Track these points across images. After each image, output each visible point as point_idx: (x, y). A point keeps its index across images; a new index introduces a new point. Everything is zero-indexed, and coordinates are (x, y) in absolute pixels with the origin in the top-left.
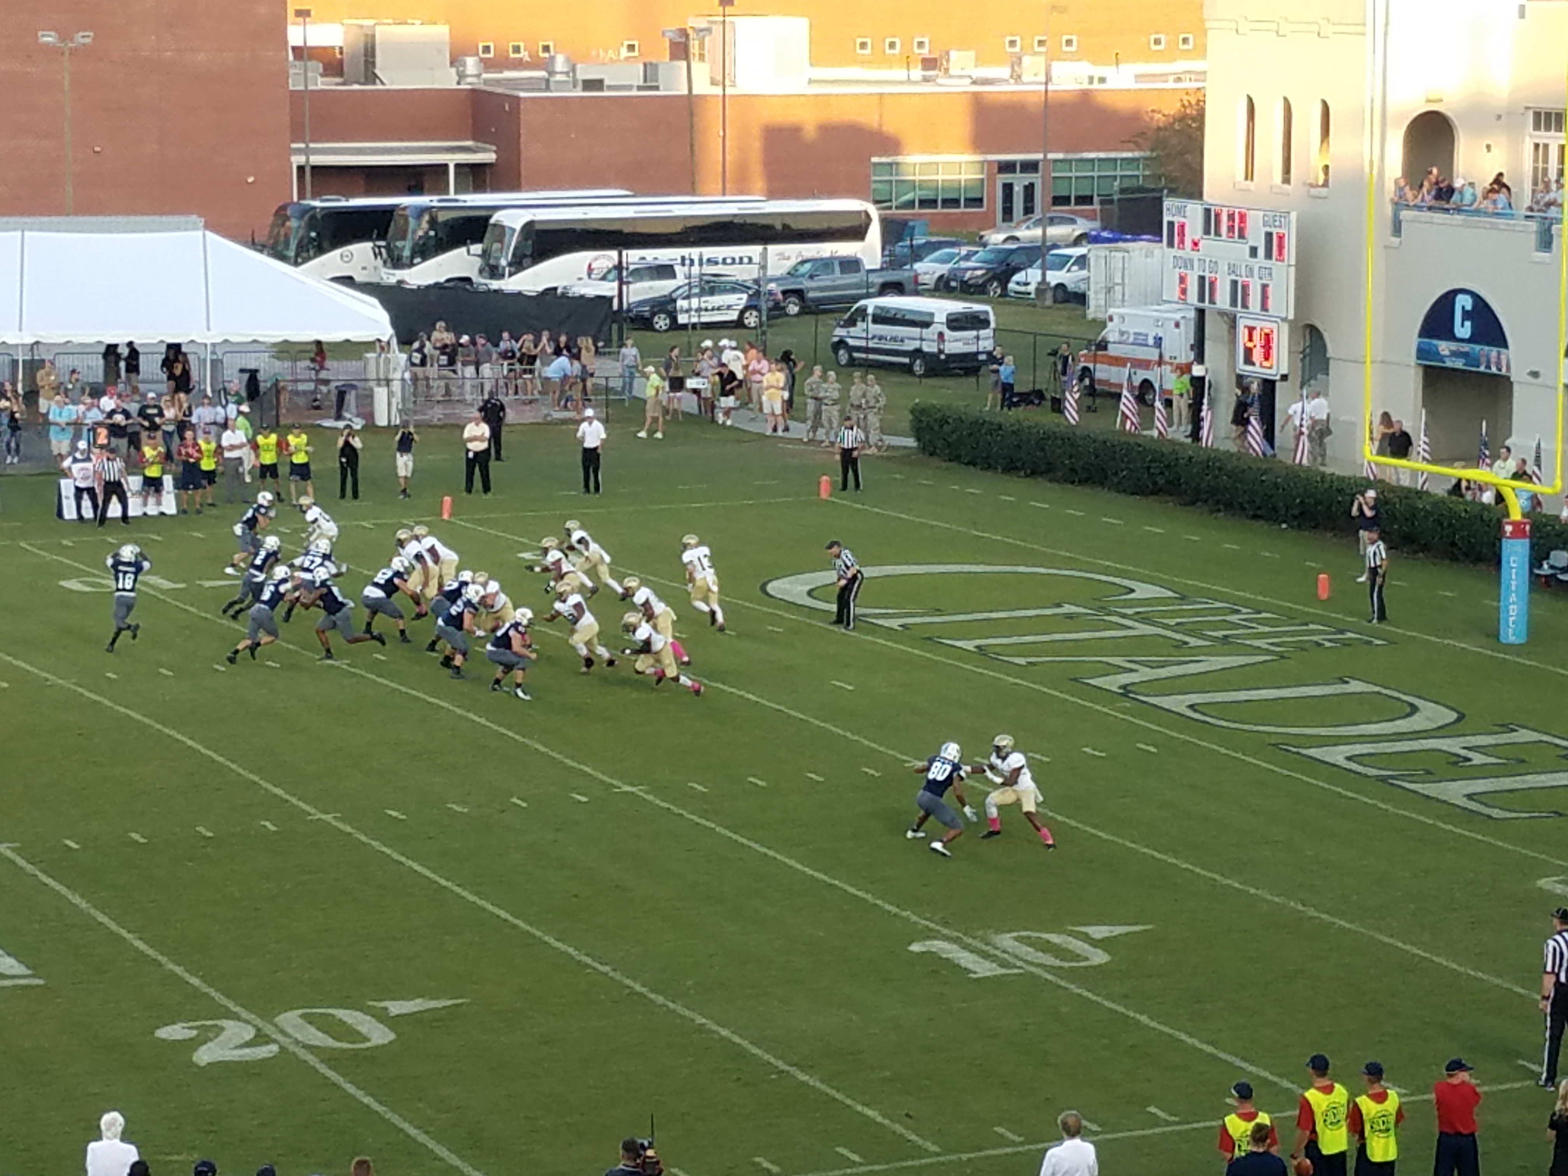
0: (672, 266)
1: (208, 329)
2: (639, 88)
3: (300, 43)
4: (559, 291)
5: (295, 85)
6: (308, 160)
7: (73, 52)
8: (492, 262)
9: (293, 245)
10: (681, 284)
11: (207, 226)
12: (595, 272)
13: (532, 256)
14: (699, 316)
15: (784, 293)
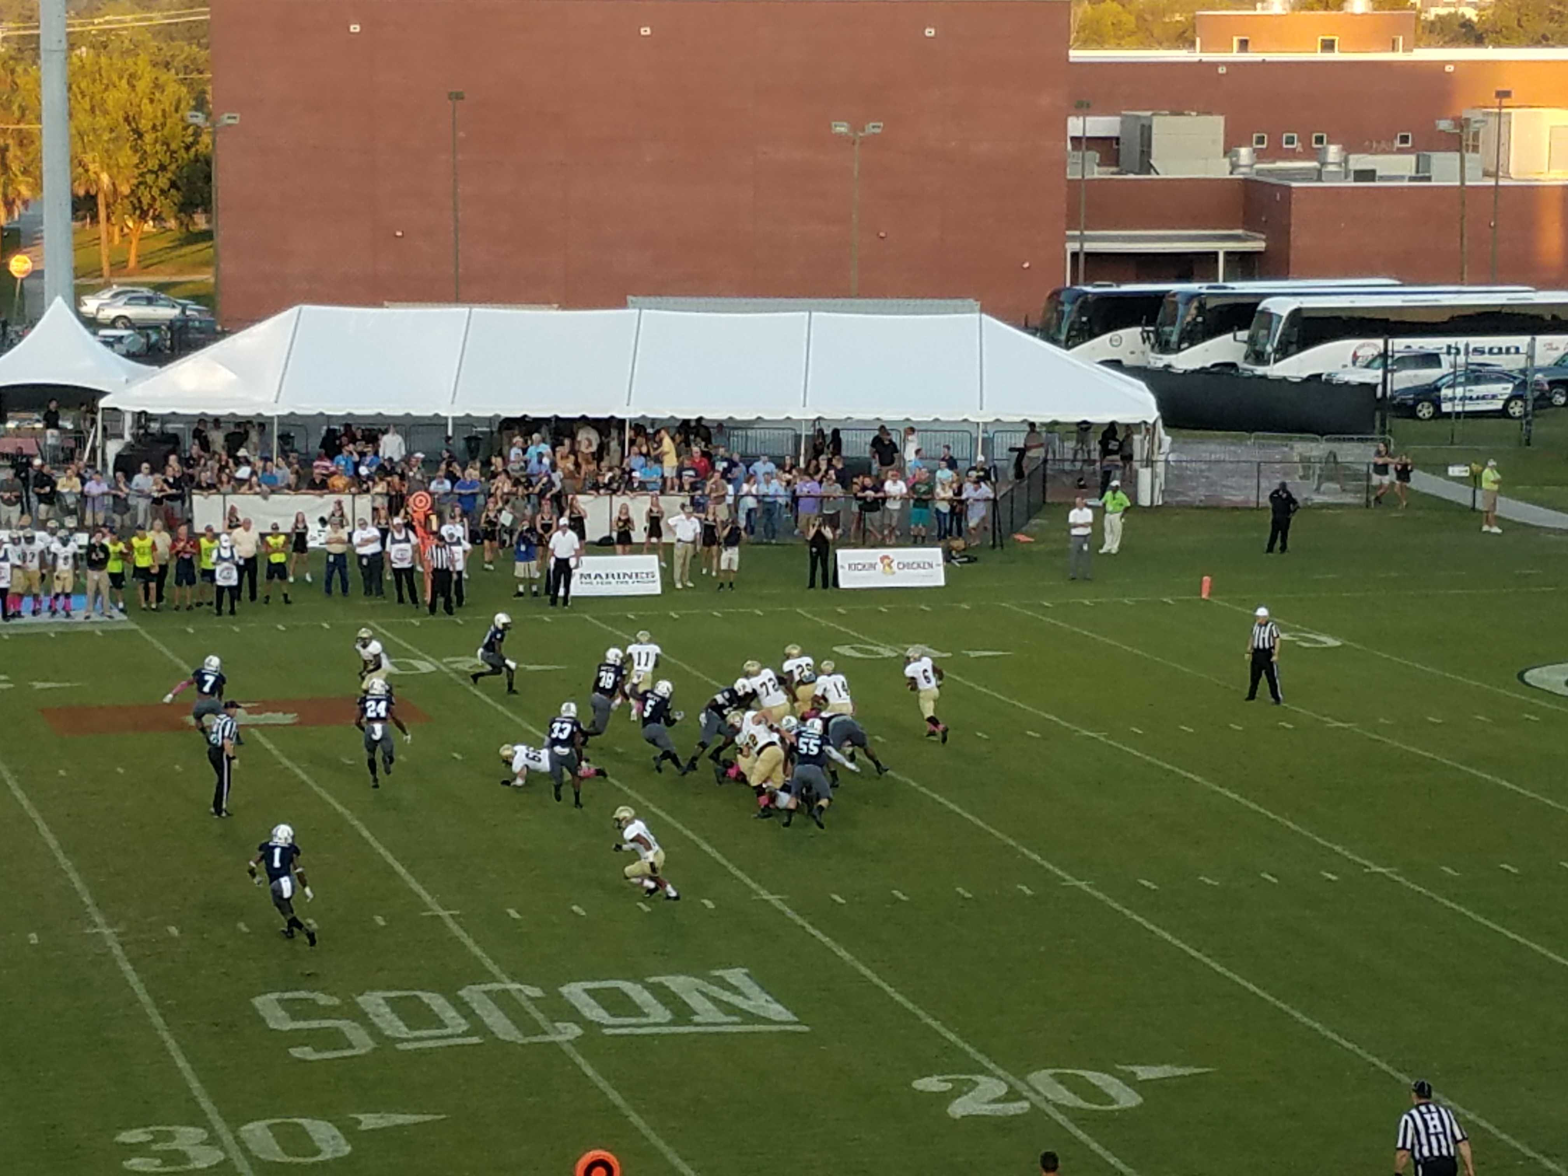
0: (1437, 355)
1: (981, 409)
2: (1412, 179)
3: (1079, 134)
4: (1324, 377)
5: (1073, 174)
6: (1082, 246)
7: (864, 142)
8: (1258, 348)
9: (1064, 330)
10: (1446, 372)
11: (983, 310)
12: (1360, 359)
13: (1298, 342)
14: (1464, 405)
15: (1550, 383)
